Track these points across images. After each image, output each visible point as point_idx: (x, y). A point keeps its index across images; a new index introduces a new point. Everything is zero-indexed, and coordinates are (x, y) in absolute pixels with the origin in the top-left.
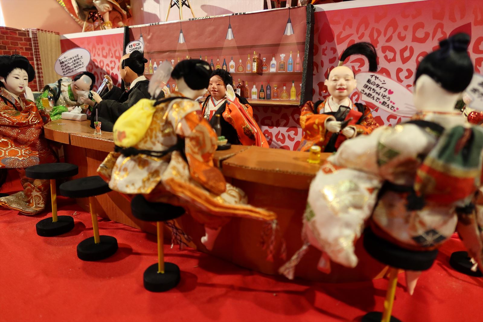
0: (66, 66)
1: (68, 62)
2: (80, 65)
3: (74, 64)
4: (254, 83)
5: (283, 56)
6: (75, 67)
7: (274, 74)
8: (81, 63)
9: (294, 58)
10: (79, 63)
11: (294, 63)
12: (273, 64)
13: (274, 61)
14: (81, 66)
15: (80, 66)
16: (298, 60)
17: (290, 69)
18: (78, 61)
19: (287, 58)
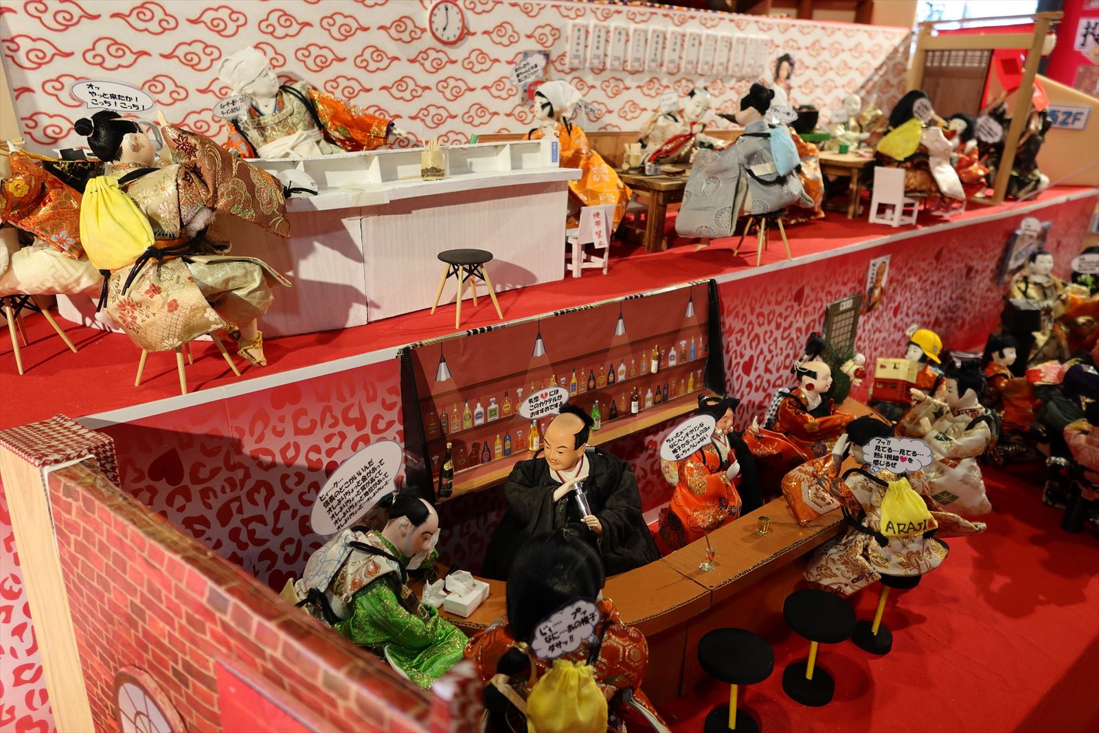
0: (343, 502)
1: (346, 490)
2: (380, 481)
3: (363, 488)
4: (650, 387)
5: (683, 343)
6: (366, 494)
7: (674, 368)
8: (381, 477)
9: (697, 343)
10: (377, 480)
11: (696, 351)
12: (673, 356)
13: (673, 352)
14: (382, 484)
15: (378, 486)
16: (701, 345)
17: (692, 357)
18: (373, 475)
19: (688, 345)
